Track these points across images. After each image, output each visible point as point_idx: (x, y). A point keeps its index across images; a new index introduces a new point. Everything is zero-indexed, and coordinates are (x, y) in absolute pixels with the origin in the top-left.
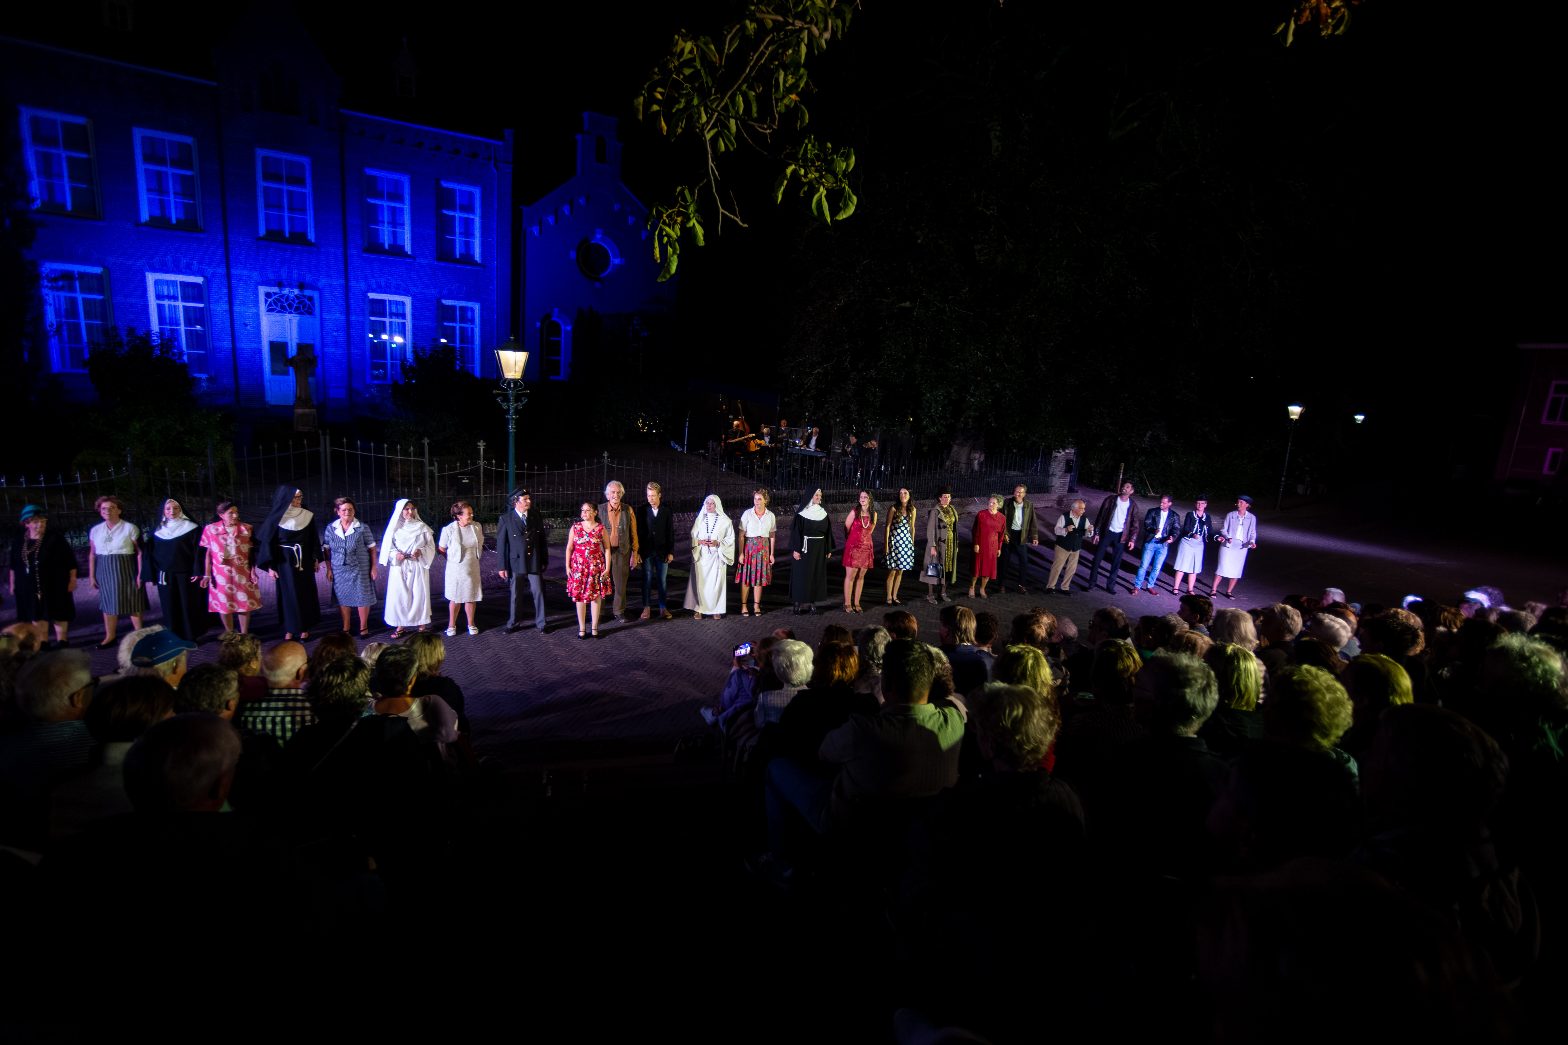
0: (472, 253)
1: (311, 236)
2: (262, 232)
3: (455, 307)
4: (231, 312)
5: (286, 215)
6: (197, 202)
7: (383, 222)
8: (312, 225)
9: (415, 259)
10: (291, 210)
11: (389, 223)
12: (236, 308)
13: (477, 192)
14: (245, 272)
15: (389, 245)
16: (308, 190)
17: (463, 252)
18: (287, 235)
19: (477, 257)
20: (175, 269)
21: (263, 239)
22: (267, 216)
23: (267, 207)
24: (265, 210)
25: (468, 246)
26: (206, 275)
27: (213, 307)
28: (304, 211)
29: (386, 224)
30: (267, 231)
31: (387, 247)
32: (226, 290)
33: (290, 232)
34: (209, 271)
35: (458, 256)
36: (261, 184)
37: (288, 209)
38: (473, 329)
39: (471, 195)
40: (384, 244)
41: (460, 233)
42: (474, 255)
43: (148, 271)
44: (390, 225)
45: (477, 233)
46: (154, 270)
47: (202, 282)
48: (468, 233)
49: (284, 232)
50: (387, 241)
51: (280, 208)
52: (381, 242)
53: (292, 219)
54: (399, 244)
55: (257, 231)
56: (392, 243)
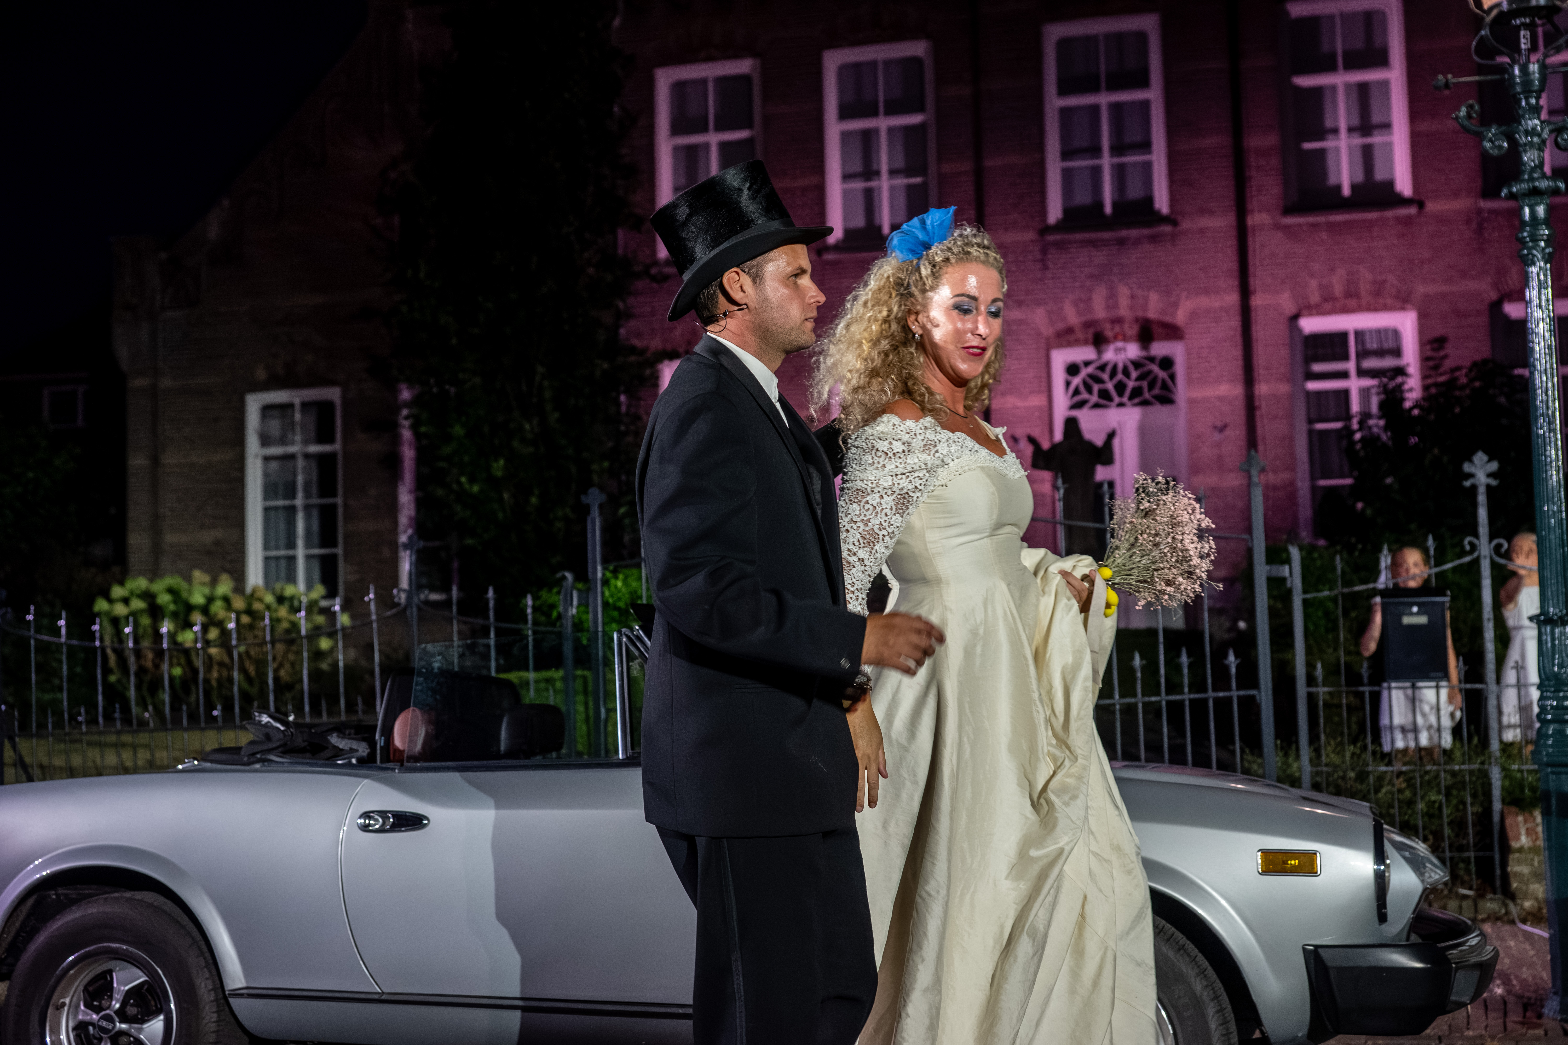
1: (1162, 203)
2: (1054, 213)
5: (1106, 162)
6: (928, 179)
7: (1335, 131)
8: (1164, 171)
9: (1421, 205)
10: (1116, 150)
11: (1351, 130)
15: (1352, 185)
16: (1153, 94)
18: (1108, 209)
21: (1056, 229)
22: (1067, 174)
23: (1066, 154)
24: (1062, 161)
28: (1145, 146)
29: (1343, 134)
30: (1065, 210)
31: (1346, 191)
33: (1115, 205)
36: (1054, 102)
37: (1111, 149)
40: (1340, 185)
44: (1356, 134)
49: (1102, 204)
50: (1345, 174)
51: (1095, 151)
52: (1332, 180)
53: (1120, 172)
54: (1380, 175)
55: (1043, 211)
56: (1360, 178)
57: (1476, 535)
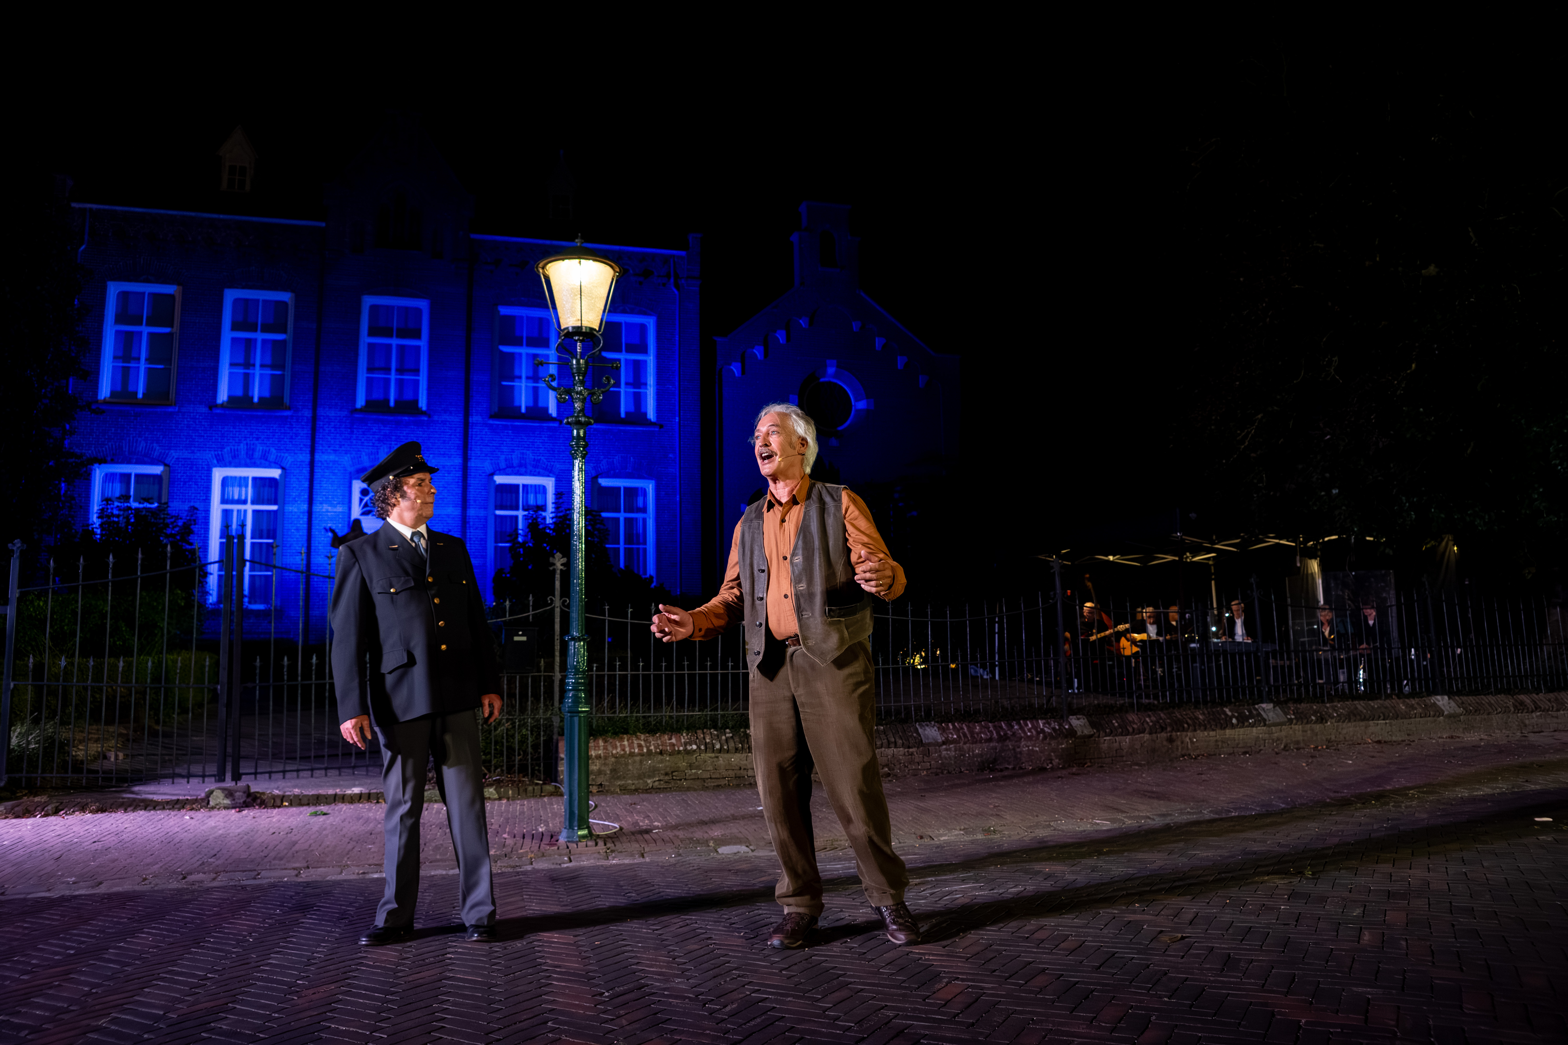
0: (643, 410)
1: (423, 403)
2: (360, 402)
3: (619, 488)
4: (310, 513)
5: (393, 377)
6: (286, 373)
7: (520, 377)
8: (425, 387)
9: (561, 422)
10: (399, 371)
11: (527, 378)
12: (317, 508)
13: (650, 323)
14: (332, 457)
15: (527, 408)
16: (423, 343)
17: (632, 408)
18: (392, 404)
19: (651, 414)
20: (248, 461)
21: (361, 411)
22: (369, 381)
23: (370, 370)
24: (367, 373)
25: (638, 400)
26: (284, 465)
27: (289, 508)
28: (417, 372)
29: (524, 380)
30: (367, 401)
31: (523, 410)
32: (306, 484)
33: (396, 401)
34: (289, 459)
35: (623, 415)
36: (365, 339)
37: (397, 370)
38: (644, 520)
39: (643, 328)
40: (520, 407)
41: (627, 384)
42: (646, 414)
43: (216, 466)
44: (530, 381)
45: (651, 380)
46: (223, 463)
47: (280, 476)
48: (638, 382)
49: (389, 401)
50: (523, 401)
51: (388, 370)
52: (517, 404)
53: (400, 383)
54: (541, 404)
55: (354, 400)
56: (531, 404)
57: (554, 596)
